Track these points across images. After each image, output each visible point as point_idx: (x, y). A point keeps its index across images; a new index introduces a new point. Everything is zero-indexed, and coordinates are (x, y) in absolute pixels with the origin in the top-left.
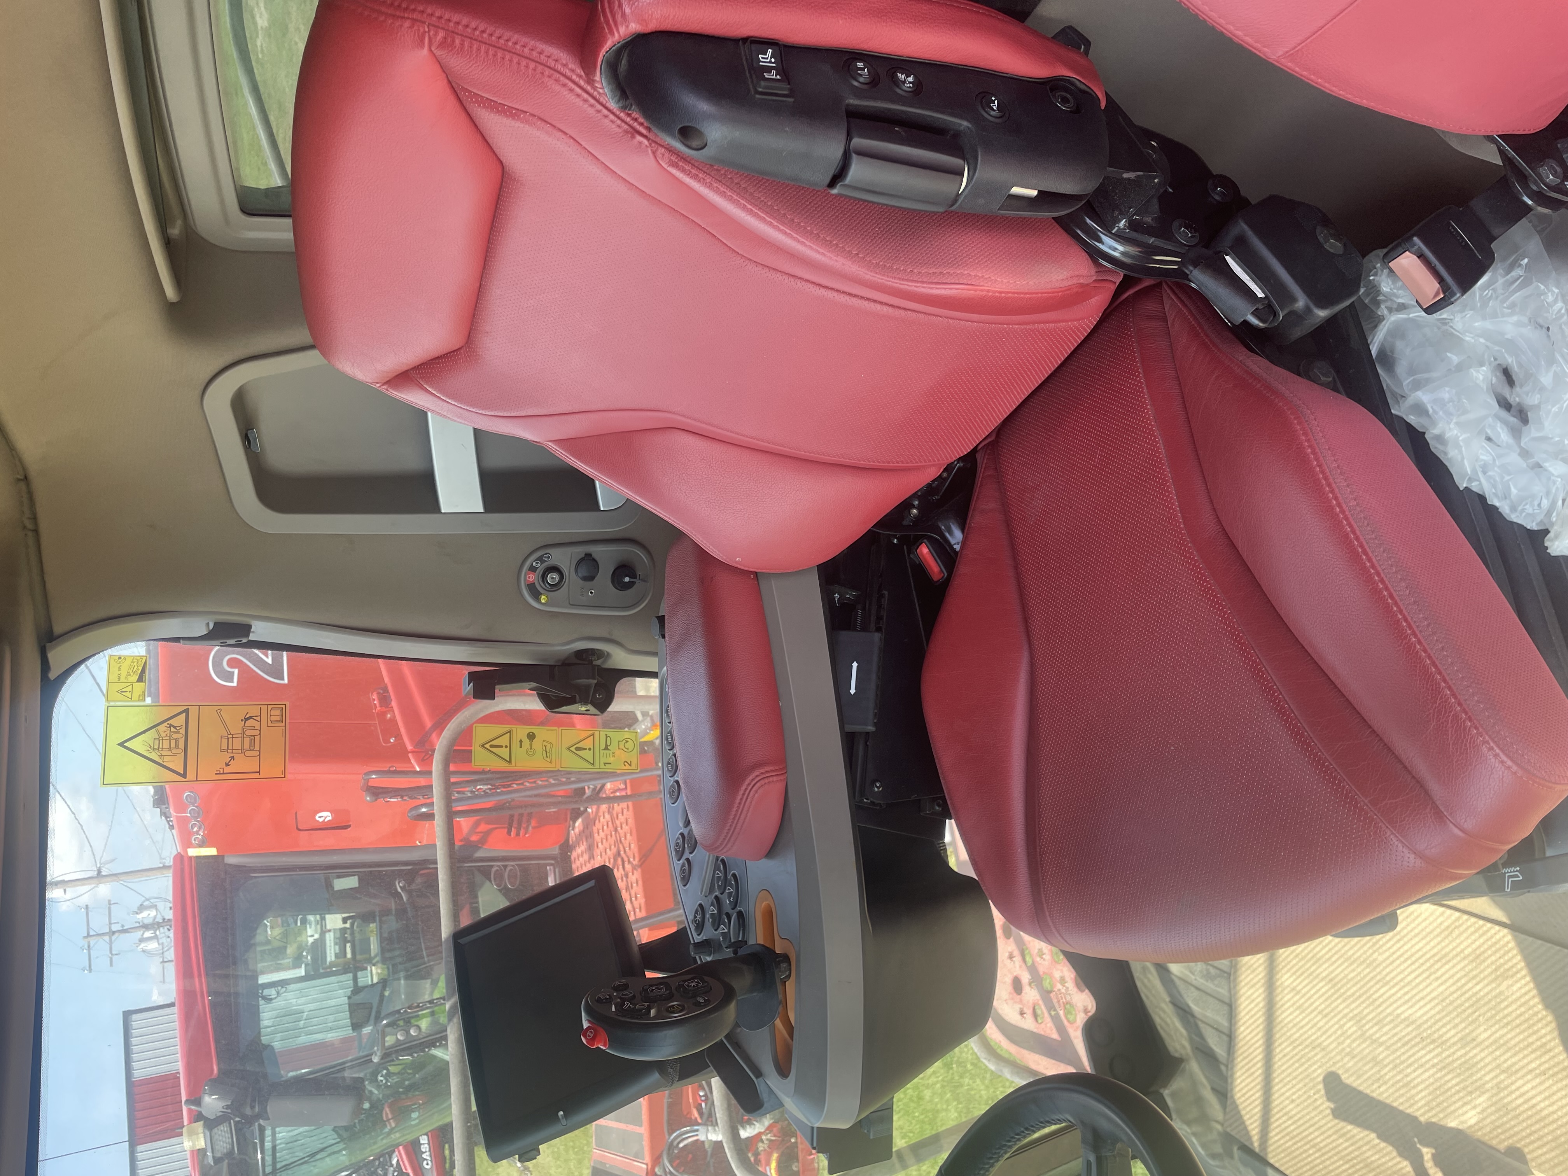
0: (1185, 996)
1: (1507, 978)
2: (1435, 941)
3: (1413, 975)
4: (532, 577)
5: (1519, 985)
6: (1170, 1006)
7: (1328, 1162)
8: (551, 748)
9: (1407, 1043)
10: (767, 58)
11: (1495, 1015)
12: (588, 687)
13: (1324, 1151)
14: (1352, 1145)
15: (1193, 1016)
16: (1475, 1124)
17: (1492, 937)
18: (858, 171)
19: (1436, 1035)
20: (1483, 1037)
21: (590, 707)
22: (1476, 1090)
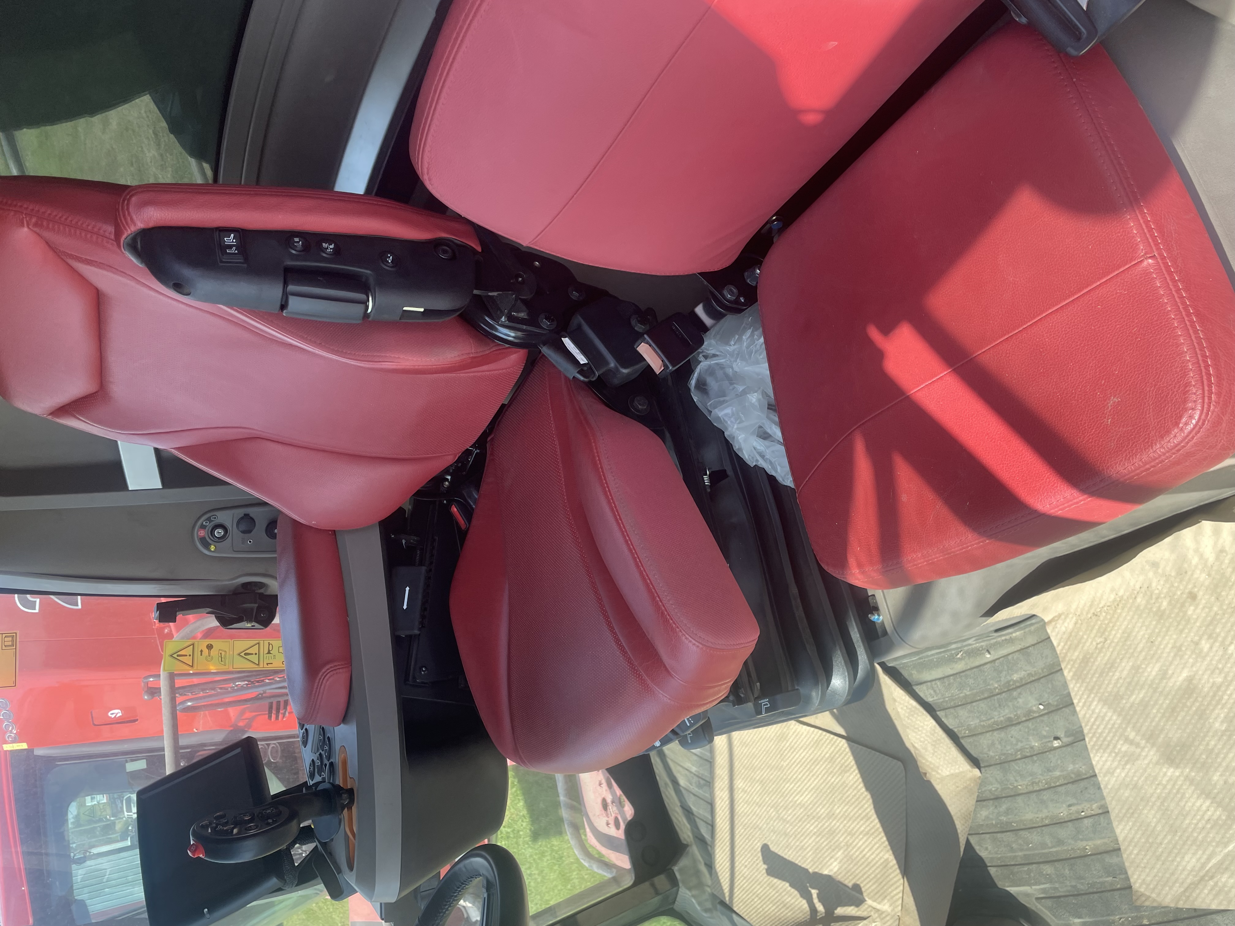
0: (688, 801)
1: (846, 772)
2: (811, 751)
3: (801, 774)
4: (202, 533)
5: (852, 776)
6: (680, 808)
7: (765, 906)
8: (225, 655)
9: (801, 819)
10: (230, 239)
11: (842, 797)
12: (252, 609)
13: (762, 898)
14: (777, 892)
15: (693, 814)
16: (838, 871)
17: (838, 745)
18: (294, 303)
19: (815, 813)
20: (838, 811)
21: (253, 624)
22: (836, 848)
